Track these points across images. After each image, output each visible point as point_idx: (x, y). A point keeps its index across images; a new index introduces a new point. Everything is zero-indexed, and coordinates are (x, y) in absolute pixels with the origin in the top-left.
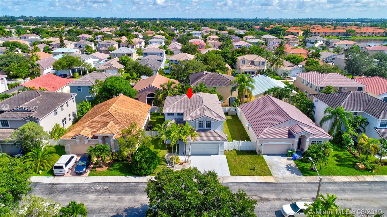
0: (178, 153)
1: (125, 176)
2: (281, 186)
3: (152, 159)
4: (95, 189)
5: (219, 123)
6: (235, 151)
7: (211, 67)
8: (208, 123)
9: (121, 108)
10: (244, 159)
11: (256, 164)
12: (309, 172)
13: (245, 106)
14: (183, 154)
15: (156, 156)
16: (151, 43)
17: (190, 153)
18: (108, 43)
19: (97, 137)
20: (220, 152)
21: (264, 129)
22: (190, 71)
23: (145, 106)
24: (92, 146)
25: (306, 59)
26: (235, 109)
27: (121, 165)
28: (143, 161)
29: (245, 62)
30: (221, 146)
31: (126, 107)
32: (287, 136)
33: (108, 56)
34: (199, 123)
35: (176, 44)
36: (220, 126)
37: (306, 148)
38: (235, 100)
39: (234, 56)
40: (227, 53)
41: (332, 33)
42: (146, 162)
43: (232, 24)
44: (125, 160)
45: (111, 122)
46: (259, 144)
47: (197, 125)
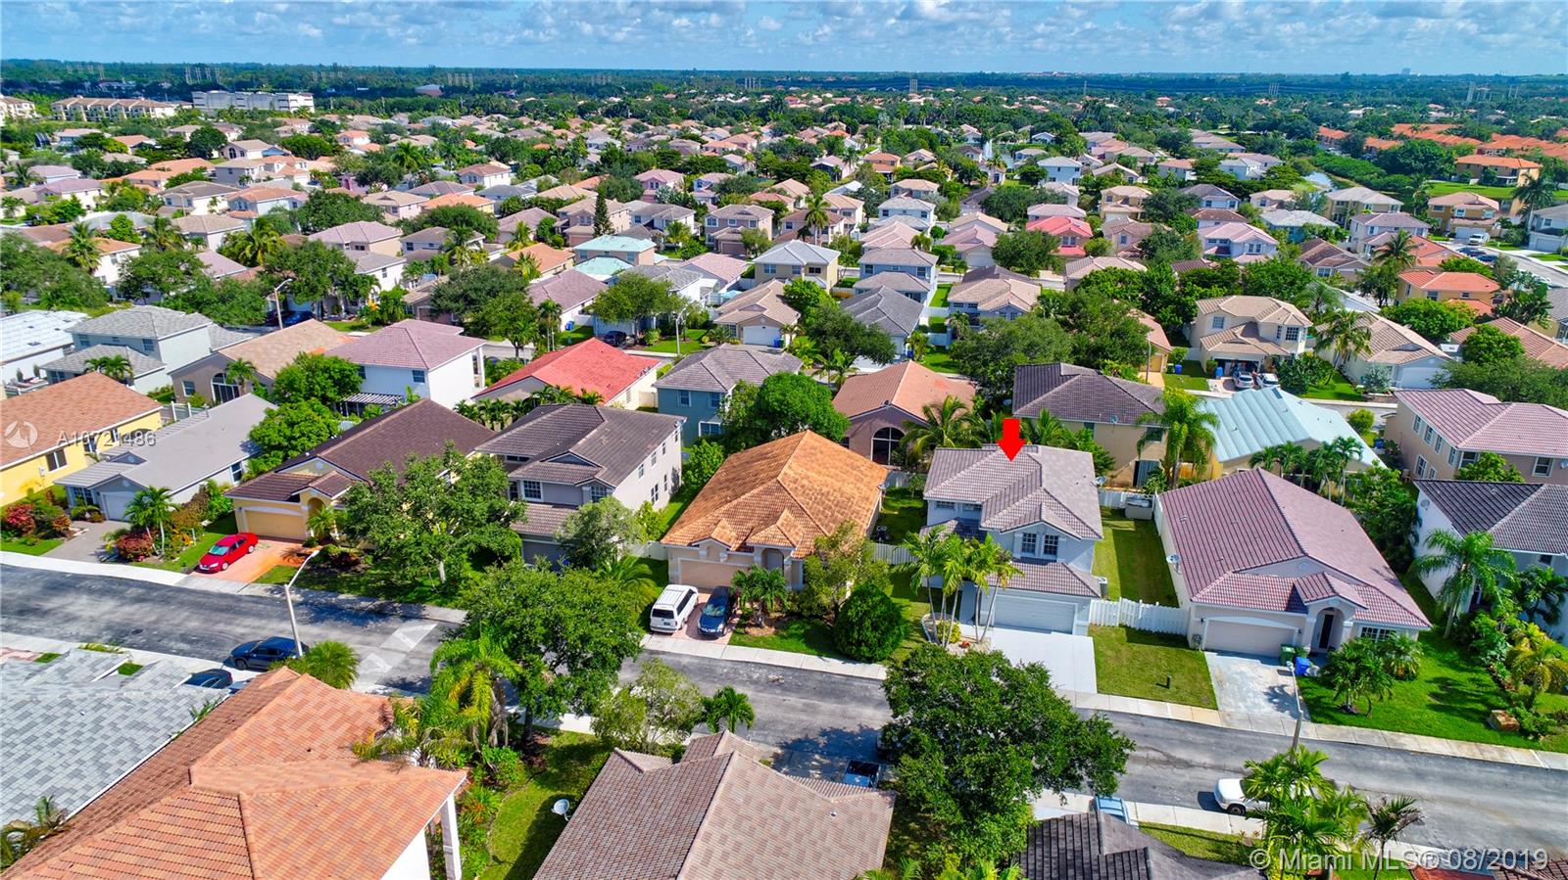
0: (957, 617)
1: (820, 656)
2: (1236, 738)
3: (890, 622)
4: (750, 677)
5: (1081, 545)
6: (1123, 628)
7: (1092, 340)
8: (1051, 543)
9: (809, 473)
11: (1176, 671)
12: (1332, 714)
13: (1180, 497)
14: (973, 620)
15: (899, 616)
16: (886, 213)
17: (992, 620)
18: (742, 213)
19: (751, 550)
20: (1077, 625)
21: (1217, 575)
22: (1020, 358)
23: (871, 468)
24: (742, 570)
26: (1150, 502)
27: (808, 627)
28: (867, 623)
29: (1225, 323)
30: (1080, 609)
31: (820, 469)
32: (1284, 603)
33: (743, 266)
34: (1025, 540)
35: (977, 220)
36: (1085, 553)
37: (1340, 645)
38: (1154, 472)
39: (1188, 294)
42: (875, 628)
43: (1222, 116)
44: (817, 616)
45: (786, 512)
46: (1195, 619)
47: (1018, 545)
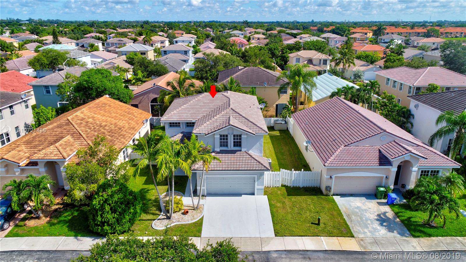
0: (183, 192)
3: (127, 204)
5: (255, 138)
6: (284, 188)
8: (237, 139)
9: (96, 116)
10: (301, 202)
11: (321, 212)
12: (422, 229)
13: (302, 114)
16: (176, 42)
17: (204, 192)
18: (120, 41)
19: (36, 164)
20: (257, 189)
21: (336, 149)
22: (221, 68)
23: (141, 114)
25: (383, 58)
26: (286, 121)
29: (300, 60)
30: (258, 179)
31: (105, 114)
32: (377, 161)
34: (221, 139)
35: (209, 43)
36: (258, 144)
37: (411, 183)
38: (285, 107)
39: (285, 53)
40: (275, 49)
41: (410, 33)
43: (282, 26)
45: (68, 137)
46: (326, 176)
47: (217, 142)
